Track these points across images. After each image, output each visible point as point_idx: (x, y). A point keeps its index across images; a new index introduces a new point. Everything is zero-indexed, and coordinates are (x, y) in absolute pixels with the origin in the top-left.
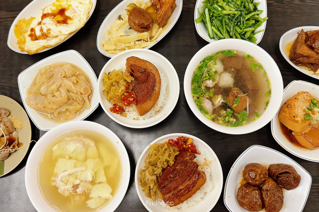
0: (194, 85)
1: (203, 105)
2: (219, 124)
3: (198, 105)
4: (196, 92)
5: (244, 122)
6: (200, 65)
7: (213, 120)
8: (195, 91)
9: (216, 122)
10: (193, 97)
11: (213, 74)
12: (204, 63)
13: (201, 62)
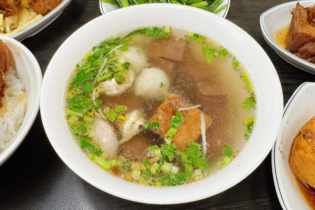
0: (73, 91)
1: (91, 134)
2: (132, 180)
3: (77, 134)
4: (77, 105)
5: (198, 172)
6: (92, 53)
7: (116, 171)
8: (74, 105)
9: (123, 176)
10: (69, 116)
11: (121, 68)
12: (103, 50)
13: (94, 48)
